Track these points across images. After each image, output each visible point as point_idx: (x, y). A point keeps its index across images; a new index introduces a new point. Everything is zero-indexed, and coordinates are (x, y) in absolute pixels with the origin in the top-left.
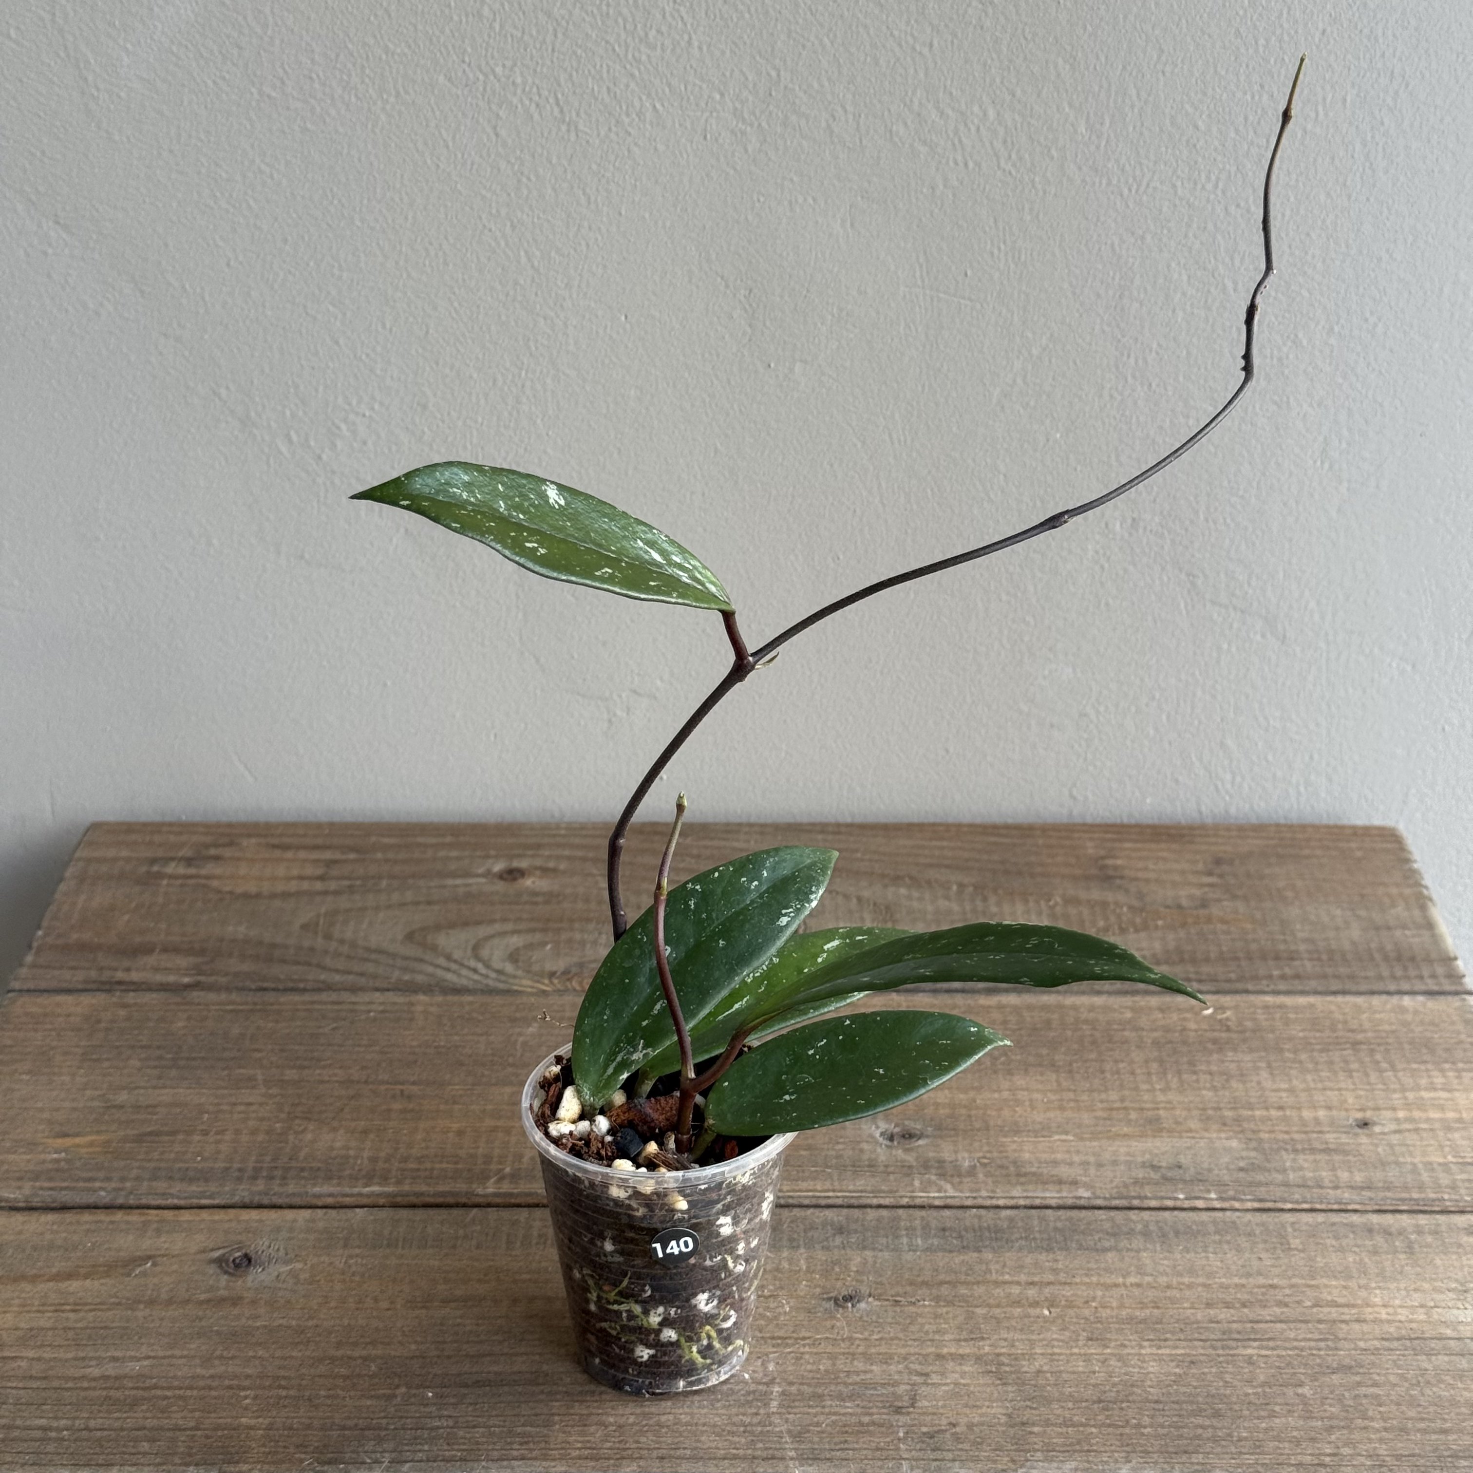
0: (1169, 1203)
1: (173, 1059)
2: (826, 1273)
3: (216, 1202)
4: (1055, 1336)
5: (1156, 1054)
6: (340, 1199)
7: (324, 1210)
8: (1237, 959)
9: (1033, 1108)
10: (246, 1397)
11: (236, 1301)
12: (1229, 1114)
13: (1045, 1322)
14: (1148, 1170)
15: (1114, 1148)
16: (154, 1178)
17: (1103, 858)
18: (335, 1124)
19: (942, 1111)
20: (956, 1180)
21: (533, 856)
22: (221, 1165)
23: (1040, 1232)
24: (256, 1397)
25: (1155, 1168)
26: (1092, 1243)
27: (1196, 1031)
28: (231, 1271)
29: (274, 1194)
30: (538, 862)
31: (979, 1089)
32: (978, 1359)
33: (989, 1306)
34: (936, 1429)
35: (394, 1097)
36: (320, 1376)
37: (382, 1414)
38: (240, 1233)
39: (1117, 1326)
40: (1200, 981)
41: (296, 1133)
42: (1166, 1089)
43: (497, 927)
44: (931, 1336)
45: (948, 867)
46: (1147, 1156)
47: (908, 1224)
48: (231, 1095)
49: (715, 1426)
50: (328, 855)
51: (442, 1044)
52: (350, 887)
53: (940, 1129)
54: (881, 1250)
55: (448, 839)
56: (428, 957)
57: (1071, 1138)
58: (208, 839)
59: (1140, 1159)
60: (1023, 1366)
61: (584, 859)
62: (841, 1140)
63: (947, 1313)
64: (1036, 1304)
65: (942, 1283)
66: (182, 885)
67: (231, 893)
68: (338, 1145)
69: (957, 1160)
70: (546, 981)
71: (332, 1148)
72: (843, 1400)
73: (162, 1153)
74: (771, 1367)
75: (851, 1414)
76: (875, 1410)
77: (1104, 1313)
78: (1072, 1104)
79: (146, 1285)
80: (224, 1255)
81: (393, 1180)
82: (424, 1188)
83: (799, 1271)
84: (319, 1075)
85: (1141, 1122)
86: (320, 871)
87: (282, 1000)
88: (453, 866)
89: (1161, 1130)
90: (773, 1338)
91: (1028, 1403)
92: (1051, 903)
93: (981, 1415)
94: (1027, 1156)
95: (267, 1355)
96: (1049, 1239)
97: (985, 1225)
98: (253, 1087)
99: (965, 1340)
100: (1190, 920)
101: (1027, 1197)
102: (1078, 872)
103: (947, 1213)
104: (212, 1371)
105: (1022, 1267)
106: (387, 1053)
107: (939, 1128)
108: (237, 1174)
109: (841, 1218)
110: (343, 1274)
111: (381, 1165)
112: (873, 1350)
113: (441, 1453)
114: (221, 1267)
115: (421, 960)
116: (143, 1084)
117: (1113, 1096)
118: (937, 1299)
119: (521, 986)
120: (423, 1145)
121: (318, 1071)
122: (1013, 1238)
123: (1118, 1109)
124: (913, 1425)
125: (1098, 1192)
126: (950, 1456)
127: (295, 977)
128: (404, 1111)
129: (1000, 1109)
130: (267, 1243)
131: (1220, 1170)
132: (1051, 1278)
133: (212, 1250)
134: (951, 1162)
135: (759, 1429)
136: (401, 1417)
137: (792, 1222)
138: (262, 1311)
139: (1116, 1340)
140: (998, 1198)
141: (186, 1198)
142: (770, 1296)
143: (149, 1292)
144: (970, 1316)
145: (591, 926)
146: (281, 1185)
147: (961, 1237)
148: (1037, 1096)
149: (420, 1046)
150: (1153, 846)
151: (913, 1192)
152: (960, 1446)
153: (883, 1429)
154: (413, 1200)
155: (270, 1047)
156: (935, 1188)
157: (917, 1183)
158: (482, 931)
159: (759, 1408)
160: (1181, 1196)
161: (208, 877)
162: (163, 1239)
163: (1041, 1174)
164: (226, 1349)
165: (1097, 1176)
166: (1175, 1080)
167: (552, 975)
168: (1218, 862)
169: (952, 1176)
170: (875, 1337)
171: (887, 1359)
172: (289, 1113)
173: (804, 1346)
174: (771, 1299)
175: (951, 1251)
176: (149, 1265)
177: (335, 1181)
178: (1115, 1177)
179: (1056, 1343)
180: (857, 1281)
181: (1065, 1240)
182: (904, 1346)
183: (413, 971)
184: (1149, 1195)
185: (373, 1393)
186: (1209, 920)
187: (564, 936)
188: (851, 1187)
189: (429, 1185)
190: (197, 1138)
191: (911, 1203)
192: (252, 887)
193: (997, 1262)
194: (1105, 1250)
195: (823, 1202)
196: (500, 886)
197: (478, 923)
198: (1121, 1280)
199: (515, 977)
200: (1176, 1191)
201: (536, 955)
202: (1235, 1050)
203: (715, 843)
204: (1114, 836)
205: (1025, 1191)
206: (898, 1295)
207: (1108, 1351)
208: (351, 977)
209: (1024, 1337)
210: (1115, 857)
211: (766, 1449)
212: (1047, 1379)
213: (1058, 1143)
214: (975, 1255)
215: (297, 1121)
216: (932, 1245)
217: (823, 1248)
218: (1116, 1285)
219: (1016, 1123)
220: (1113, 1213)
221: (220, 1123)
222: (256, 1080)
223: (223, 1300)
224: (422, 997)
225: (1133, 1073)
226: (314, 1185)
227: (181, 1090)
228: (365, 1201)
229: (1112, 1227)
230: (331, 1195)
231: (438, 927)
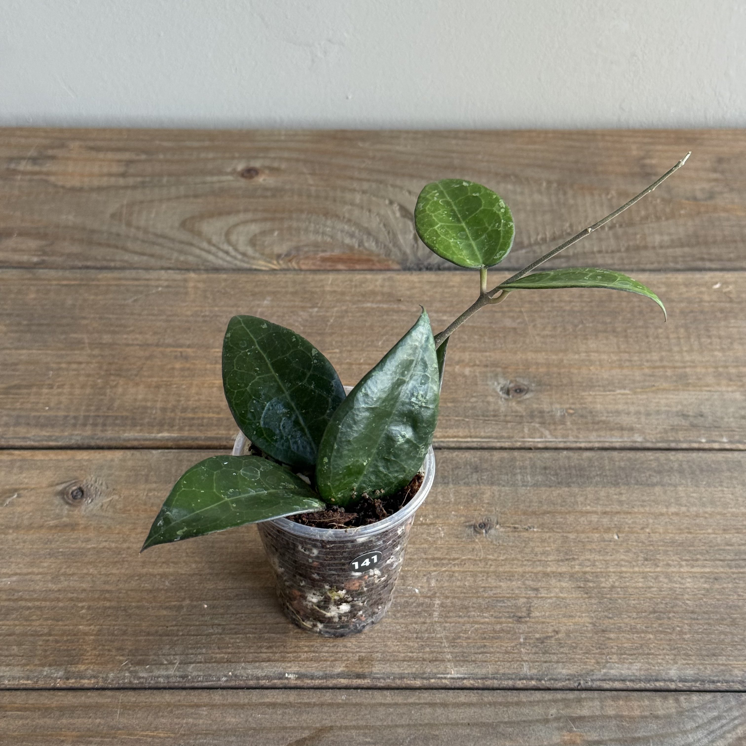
0: (695, 445)
1: (28, 325)
2: (468, 504)
3: (60, 444)
4: (623, 557)
5: (683, 321)
6: (142, 442)
7: (132, 451)
8: (735, 241)
9: (602, 366)
10: (83, 608)
11: (73, 527)
12: (733, 370)
13: (616, 545)
14: (681, 418)
15: (657, 400)
16: (17, 424)
17: (643, 158)
18: (137, 378)
19: (541, 370)
20: (552, 427)
21: (264, 158)
22: (62, 413)
23: (609, 470)
24: (89, 608)
25: (685, 416)
26: (644, 479)
27: (709, 302)
28: (70, 502)
29: (98, 439)
30: (267, 163)
31: (565, 351)
32: (572, 576)
33: (577, 532)
34: (544, 635)
35: (176, 357)
36: (132, 590)
37: (174, 623)
38: (76, 471)
39: (663, 548)
40: (711, 260)
41: (112, 387)
42: (691, 351)
43: (242, 217)
44: (539, 558)
45: (539, 166)
46: (680, 407)
47: (521, 464)
48: (67, 355)
49: (397, 633)
50: (127, 156)
51: (207, 313)
52: (143, 183)
53: (539, 385)
54: (504, 486)
55: (207, 143)
56: (195, 241)
57: (627, 392)
58: (47, 142)
59: (674, 409)
60: (602, 582)
61: (298, 160)
62: (475, 394)
63: (550, 537)
64: (608, 530)
65: (545, 513)
66: (31, 181)
67: (63, 187)
68: (140, 397)
69: (552, 411)
70: (275, 262)
71: (135, 400)
72: (482, 611)
73: (22, 403)
74: (433, 583)
75: (488, 623)
76: (503, 620)
77: (655, 537)
78: (627, 364)
79: (14, 513)
80: (65, 488)
81: (177, 428)
82: (197, 434)
83: (449, 503)
84: (126, 339)
85: (674, 378)
86: (122, 169)
87: (100, 276)
88: (210, 166)
89: (688, 385)
90: (434, 559)
91: (606, 613)
92: (609, 197)
93: (575, 624)
94: (599, 407)
95: (96, 572)
96: (616, 476)
97: (573, 464)
98: (82, 349)
99: (562, 561)
100: (702, 209)
101: (599, 442)
102: (626, 170)
103: (547, 454)
104: (60, 586)
105: (598, 499)
106: (170, 321)
107: (539, 383)
108: (73, 421)
109: (476, 459)
110: (145, 504)
111: (169, 414)
112: (501, 569)
113: (214, 656)
114: (63, 498)
115: (191, 244)
116: (9, 346)
117: (655, 356)
118: (542, 526)
119: (258, 265)
120: (197, 398)
121: (125, 336)
122: (591, 475)
123: (658, 367)
124: (529, 632)
125: (648, 438)
126: (555, 658)
127: (108, 258)
128: (182, 369)
129: (580, 368)
130: (93, 479)
131: (729, 418)
132: (619, 508)
133: (58, 484)
134: (549, 412)
135: (426, 635)
136: (187, 625)
137: (443, 462)
138: (92, 534)
139: (663, 561)
140: (580, 442)
141: (38, 441)
142: (431, 524)
143: (16, 519)
144: (565, 540)
145: (304, 216)
146: (102, 431)
147: (557, 474)
148: (604, 357)
149: (192, 315)
150: (676, 148)
151: (523, 438)
152: (562, 650)
153: (509, 636)
154: (191, 443)
155: (92, 316)
156: (538, 435)
157: (526, 430)
158: (232, 220)
159: (426, 617)
160: (704, 440)
161: (48, 174)
162: (24, 475)
163: (609, 422)
164: (69, 567)
165: (647, 424)
166: (696, 343)
167: (279, 257)
168: (720, 160)
169: (549, 424)
170: (501, 558)
171: (510, 577)
172: (106, 371)
173: (454, 565)
174: (432, 527)
175: (550, 487)
176: (15, 496)
177: (138, 428)
178: (658, 424)
179: (623, 563)
180: (489, 511)
181: (626, 477)
182: (522, 565)
183: (186, 253)
184: (682, 439)
185: (167, 604)
186: (715, 209)
187: (286, 224)
188: (482, 434)
189: (201, 431)
190: (45, 391)
191: (523, 446)
192: (76, 182)
193: (582, 495)
194: (654, 485)
195: (464, 445)
196: (242, 183)
197: (229, 213)
198: (665, 510)
199: (254, 258)
200: (699, 436)
201: (268, 240)
202: (735, 317)
203: (384, 147)
204: (650, 140)
205: (600, 436)
206: (516, 523)
207: (659, 569)
208: (145, 258)
209: (601, 558)
210: (651, 157)
211: (432, 652)
212: (618, 593)
213: (619, 396)
214: (567, 489)
215: (112, 378)
216: (538, 481)
217: (465, 483)
218: (662, 514)
219: (591, 380)
220: (659, 454)
221: (60, 379)
222: (84, 343)
223: (66, 525)
224: (192, 275)
225: (668, 338)
226: (124, 431)
227: (34, 351)
228: (158, 444)
229: (658, 466)
230: (136, 439)
231: (202, 217)
